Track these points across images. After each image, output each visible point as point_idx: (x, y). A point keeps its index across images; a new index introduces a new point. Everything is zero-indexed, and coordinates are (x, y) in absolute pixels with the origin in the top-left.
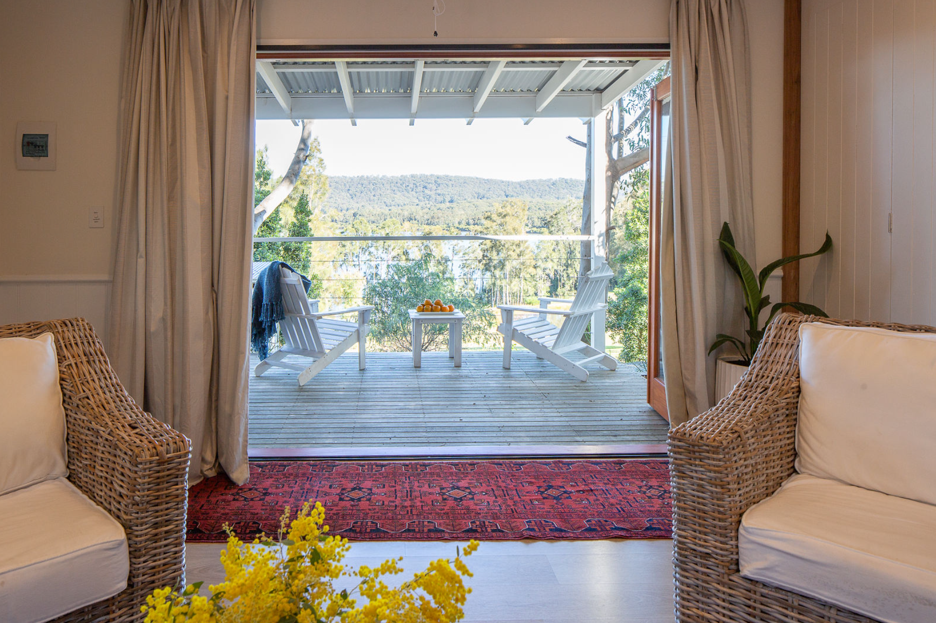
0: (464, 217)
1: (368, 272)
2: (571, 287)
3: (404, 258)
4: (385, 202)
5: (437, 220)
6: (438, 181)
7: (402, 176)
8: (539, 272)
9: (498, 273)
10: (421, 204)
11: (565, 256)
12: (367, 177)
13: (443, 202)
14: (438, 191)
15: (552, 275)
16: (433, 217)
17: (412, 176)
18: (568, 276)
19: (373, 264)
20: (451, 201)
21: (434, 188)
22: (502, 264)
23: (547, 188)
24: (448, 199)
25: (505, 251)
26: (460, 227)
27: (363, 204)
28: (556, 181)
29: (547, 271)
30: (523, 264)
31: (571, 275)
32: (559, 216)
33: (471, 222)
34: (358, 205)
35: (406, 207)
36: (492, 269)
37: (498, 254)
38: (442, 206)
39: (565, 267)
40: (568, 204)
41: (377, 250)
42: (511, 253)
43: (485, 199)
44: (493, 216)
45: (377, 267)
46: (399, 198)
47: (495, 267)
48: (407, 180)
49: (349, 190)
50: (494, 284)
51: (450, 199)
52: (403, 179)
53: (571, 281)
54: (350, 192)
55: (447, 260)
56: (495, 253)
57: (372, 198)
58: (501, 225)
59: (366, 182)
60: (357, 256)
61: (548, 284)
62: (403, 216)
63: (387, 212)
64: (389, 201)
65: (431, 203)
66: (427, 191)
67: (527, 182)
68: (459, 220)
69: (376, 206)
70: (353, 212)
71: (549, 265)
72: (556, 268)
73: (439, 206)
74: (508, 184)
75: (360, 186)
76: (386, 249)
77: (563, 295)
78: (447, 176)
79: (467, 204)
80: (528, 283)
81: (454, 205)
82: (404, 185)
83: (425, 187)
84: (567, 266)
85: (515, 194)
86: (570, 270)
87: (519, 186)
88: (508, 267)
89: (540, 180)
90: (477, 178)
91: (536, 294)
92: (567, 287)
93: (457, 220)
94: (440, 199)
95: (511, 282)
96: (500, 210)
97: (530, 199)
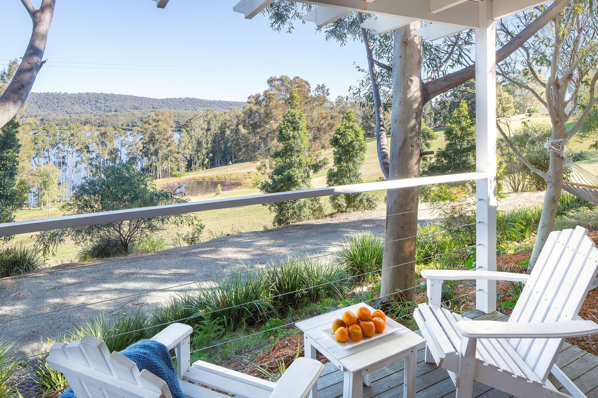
0: (125, 121)
1: (56, 161)
2: (200, 164)
3: (86, 150)
4: (66, 111)
5: (106, 124)
6: (107, 97)
7: (79, 94)
8: (180, 156)
9: (153, 158)
10: (94, 112)
11: (196, 145)
12: (52, 93)
13: (111, 111)
14: (106, 104)
15: (188, 158)
16: (103, 122)
17: (87, 94)
18: (198, 157)
19: (61, 155)
20: (116, 111)
21: (104, 102)
22: (156, 152)
23: (179, 104)
24: (113, 109)
25: (158, 144)
26: (123, 127)
27: (49, 112)
28: (184, 99)
29: (185, 155)
30: (170, 151)
31: (200, 157)
32: (192, 121)
33: (130, 124)
34: (45, 113)
35: (83, 115)
36: (150, 155)
37: (153, 146)
38: (110, 114)
39: (196, 152)
40: (197, 114)
41: (64, 145)
42: (162, 144)
43: (139, 110)
44: (150, 121)
45: (63, 158)
46: (77, 108)
47: (152, 154)
48: (83, 96)
49: (37, 102)
50: (151, 165)
51: (115, 110)
52: (80, 95)
53: (200, 161)
54: (38, 104)
55: (117, 150)
56: (151, 145)
57: (56, 108)
58: (156, 126)
59: (50, 97)
60: (48, 151)
61: (186, 163)
62: (81, 120)
63: (68, 118)
64: (69, 111)
65: (101, 112)
66: (98, 104)
67: (167, 99)
68: (121, 123)
69: (59, 114)
70: (40, 118)
71: (187, 151)
72: (191, 153)
73: (107, 114)
74: (155, 100)
75: (45, 100)
76: (71, 145)
77: (195, 169)
78: (113, 94)
79: (127, 113)
80: (173, 163)
81: (118, 113)
82: (81, 100)
83: (97, 101)
84: (197, 151)
85: (159, 107)
86: (199, 154)
87: (161, 102)
88: (160, 154)
89: (175, 99)
90: (133, 96)
91: (178, 170)
92: (198, 164)
93: (120, 123)
94: (107, 109)
95: (163, 163)
96: (155, 117)
97: (168, 110)
